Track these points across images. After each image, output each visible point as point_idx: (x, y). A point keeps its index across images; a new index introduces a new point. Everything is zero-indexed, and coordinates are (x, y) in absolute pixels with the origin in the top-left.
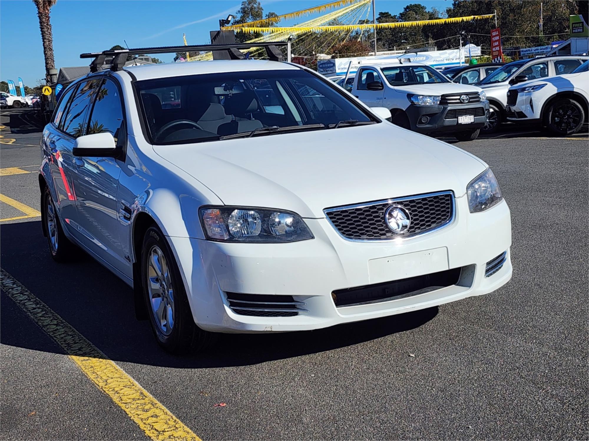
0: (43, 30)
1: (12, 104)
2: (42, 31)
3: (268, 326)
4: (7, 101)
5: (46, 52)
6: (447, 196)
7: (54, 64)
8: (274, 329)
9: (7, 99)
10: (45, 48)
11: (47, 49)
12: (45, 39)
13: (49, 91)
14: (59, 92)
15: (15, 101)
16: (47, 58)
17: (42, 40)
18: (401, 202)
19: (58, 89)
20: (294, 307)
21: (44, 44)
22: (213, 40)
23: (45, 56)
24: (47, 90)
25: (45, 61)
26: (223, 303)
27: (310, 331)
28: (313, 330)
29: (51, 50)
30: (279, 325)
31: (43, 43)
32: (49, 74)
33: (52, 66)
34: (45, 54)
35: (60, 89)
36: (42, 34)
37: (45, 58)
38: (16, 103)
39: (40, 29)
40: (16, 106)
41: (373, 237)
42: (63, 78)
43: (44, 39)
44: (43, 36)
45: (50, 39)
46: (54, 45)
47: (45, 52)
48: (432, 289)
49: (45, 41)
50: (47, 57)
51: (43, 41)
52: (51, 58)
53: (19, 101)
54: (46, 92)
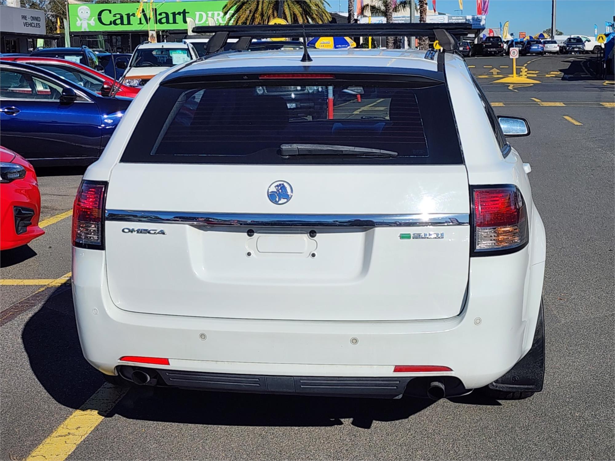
1: (592, 49)
9: (587, 43)
13: (603, 39)
15: (596, 46)
24: (601, 38)
38: (597, 48)
40: (596, 52)
54: (600, 40)
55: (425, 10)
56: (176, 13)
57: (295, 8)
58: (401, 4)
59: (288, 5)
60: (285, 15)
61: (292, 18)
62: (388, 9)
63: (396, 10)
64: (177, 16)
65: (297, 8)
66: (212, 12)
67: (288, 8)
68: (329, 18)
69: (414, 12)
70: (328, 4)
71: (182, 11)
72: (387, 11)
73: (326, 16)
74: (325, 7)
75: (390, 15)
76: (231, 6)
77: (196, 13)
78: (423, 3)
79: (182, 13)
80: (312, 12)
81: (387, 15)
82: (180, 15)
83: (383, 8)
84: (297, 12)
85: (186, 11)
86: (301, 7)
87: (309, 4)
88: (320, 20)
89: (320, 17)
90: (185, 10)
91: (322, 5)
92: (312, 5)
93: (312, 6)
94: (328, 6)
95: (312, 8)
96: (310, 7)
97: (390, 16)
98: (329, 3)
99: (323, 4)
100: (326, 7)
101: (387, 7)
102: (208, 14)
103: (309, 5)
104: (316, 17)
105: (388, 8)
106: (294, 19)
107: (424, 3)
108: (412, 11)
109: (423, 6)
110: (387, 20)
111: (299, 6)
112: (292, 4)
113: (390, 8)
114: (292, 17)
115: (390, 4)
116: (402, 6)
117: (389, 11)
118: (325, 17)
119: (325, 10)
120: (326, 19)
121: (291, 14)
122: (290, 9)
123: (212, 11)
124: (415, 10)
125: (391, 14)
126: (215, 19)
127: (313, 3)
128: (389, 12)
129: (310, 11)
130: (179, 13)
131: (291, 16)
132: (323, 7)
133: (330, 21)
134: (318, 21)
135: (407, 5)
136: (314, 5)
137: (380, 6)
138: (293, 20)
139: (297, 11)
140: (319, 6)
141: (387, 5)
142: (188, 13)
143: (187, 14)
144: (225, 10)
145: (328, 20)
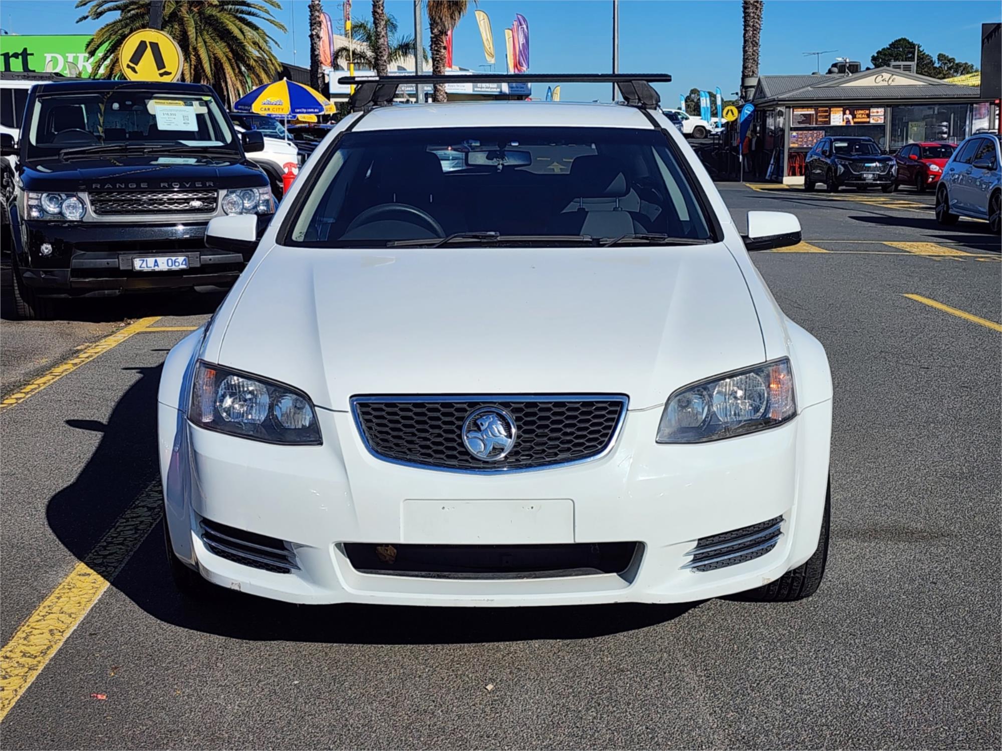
0: (747, 11)
1: (691, 132)
2: (745, 12)
3: (235, 582)
4: (682, 126)
5: (747, 48)
6: (613, 404)
7: (757, 68)
8: (243, 590)
9: (684, 122)
10: (745, 41)
11: (750, 43)
12: (749, 26)
13: (733, 114)
14: (746, 116)
15: (697, 127)
16: (747, 59)
17: (743, 27)
18: (509, 403)
19: (746, 111)
20: (284, 558)
21: (745, 34)
22: (986, 40)
23: (744, 55)
24: (730, 112)
25: (742, 63)
26: (191, 529)
27: (295, 605)
28: (300, 605)
29: (755, 44)
30: (250, 584)
31: (743, 32)
32: (744, 87)
33: (753, 72)
34: (745, 52)
35: (749, 113)
36: (745, 17)
37: (744, 58)
38: (699, 130)
39: (742, 9)
40: (698, 135)
41: (430, 460)
42: (761, 93)
43: (746, 25)
44: (745, 21)
45: (758, 26)
46: (762, 37)
47: (744, 47)
48: (581, 573)
49: (748, 29)
50: (746, 57)
51: (745, 30)
52: (753, 59)
53: (704, 127)
54: (728, 116)
55: (443, 58)
56: (10, 54)
57: (217, 47)
58: (399, 49)
59: (205, 42)
60: (200, 59)
61: (212, 65)
62: (381, 55)
63: (392, 56)
64: (12, 60)
65: (220, 48)
66: (75, 55)
67: (204, 47)
68: (278, 67)
69: (422, 62)
70: (276, 43)
71: (20, 51)
72: (379, 58)
73: (273, 64)
74: (270, 48)
75: (383, 65)
76: (100, 41)
77: (45, 55)
78: (439, 46)
79: (21, 54)
80: (247, 55)
81: (378, 65)
82: (17, 58)
83: (369, 54)
84: (220, 55)
85: (29, 52)
86: (229, 46)
87: (243, 41)
88: (261, 70)
89: (261, 64)
90: (25, 50)
91: (265, 44)
92: (249, 43)
93: (248, 45)
94: (276, 46)
95: (247, 48)
96: (244, 48)
97: (384, 67)
98: (276, 41)
99: (266, 42)
100: (272, 49)
101: (379, 51)
102: (68, 57)
103: (242, 43)
104: (254, 63)
105: (381, 52)
106: (215, 65)
107: (441, 47)
108: (419, 60)
109: (441, 52)
110: (378, 72)
111: (225, 44)
112: (212, 41)
113: (384, 53)
114: (213, 62)
115: (383, 46)
116: (402, 52)
117: (382, 58)
118: (270, 66)
119: (270, 53)
120: (273, 68)
121: (209, 57)
122: (208, 50)
123: (74, 53)
124: (424, 60)
125: (385, 64)
126: (79, 66)
127: (248, 40)
128: (381, 60)
129: (244, 54)
130: (16, 55)
131: (210, 61)
132: (267, 48)
133: (278, 72)
134: (258, 72)
135: (410, 50)
136: (251, 44)
137: (365, 51)
138: (213, 67)
139: (221, 52)
140: (260, 45)
141: (379, 48)
142: (32, 54)
143: (29, 57)
144: (90, 48)
145: (276, 69)
